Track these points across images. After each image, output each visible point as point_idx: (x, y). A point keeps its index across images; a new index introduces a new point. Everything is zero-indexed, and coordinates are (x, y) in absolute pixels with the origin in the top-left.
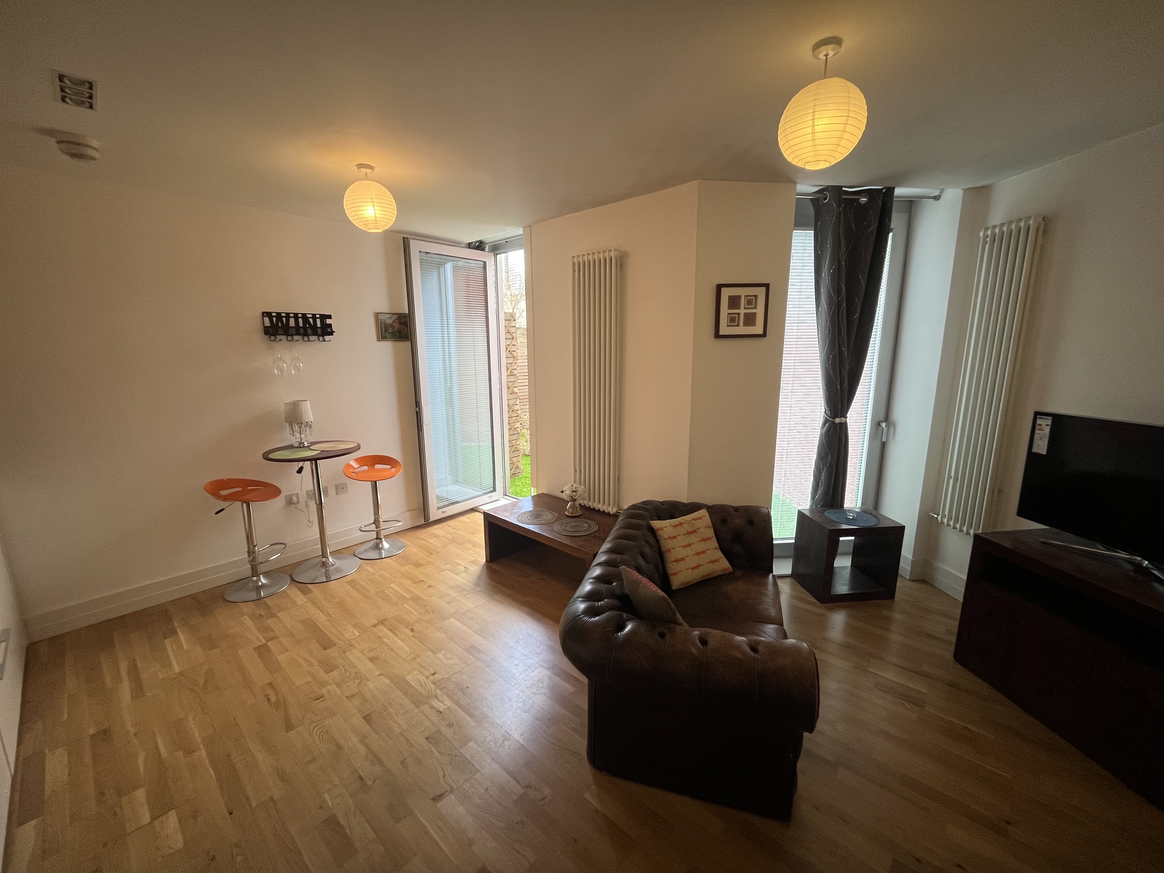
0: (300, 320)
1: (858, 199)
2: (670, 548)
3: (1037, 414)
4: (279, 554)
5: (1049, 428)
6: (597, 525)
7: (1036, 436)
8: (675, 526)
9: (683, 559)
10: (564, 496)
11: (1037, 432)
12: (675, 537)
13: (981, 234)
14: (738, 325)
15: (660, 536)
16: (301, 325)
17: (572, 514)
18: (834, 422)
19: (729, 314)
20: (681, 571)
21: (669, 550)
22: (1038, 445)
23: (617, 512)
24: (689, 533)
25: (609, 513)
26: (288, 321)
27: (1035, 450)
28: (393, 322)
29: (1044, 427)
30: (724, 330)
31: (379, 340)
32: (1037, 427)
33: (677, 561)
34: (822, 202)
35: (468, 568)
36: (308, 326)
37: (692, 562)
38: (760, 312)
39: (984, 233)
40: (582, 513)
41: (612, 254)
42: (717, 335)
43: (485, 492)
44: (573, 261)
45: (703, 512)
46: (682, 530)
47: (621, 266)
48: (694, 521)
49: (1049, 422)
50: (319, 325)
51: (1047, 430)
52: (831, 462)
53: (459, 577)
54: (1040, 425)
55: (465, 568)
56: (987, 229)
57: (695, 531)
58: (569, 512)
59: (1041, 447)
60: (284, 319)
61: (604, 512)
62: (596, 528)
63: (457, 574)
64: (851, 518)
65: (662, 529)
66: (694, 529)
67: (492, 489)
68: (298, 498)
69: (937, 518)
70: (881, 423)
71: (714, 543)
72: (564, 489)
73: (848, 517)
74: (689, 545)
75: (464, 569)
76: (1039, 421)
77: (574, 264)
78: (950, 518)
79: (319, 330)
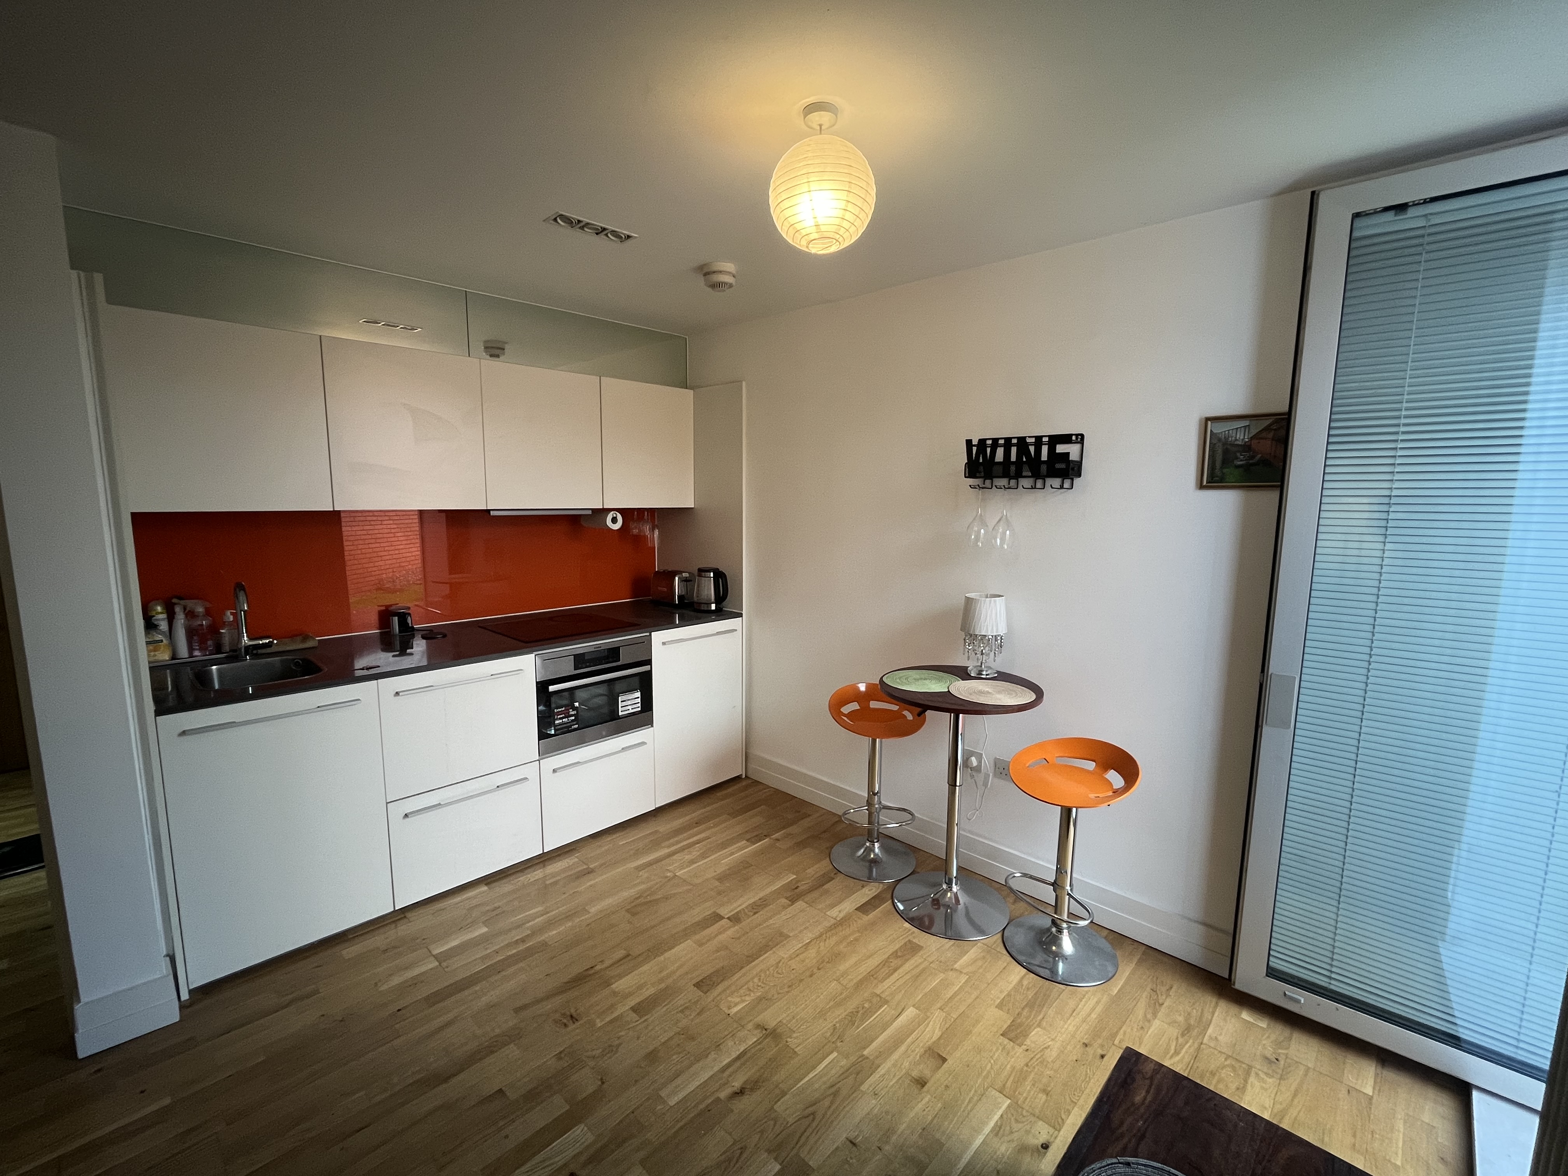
0: (1014, 450)
4: (888, 826)
16: (1013, 458)
26: (994, 453)
28: (1252, 438)
31: (1201, 487)
36: (1024, 460)
50: (1044, 456)
60: (989, 450)
68: (980, 762)
79: (1044, 468)
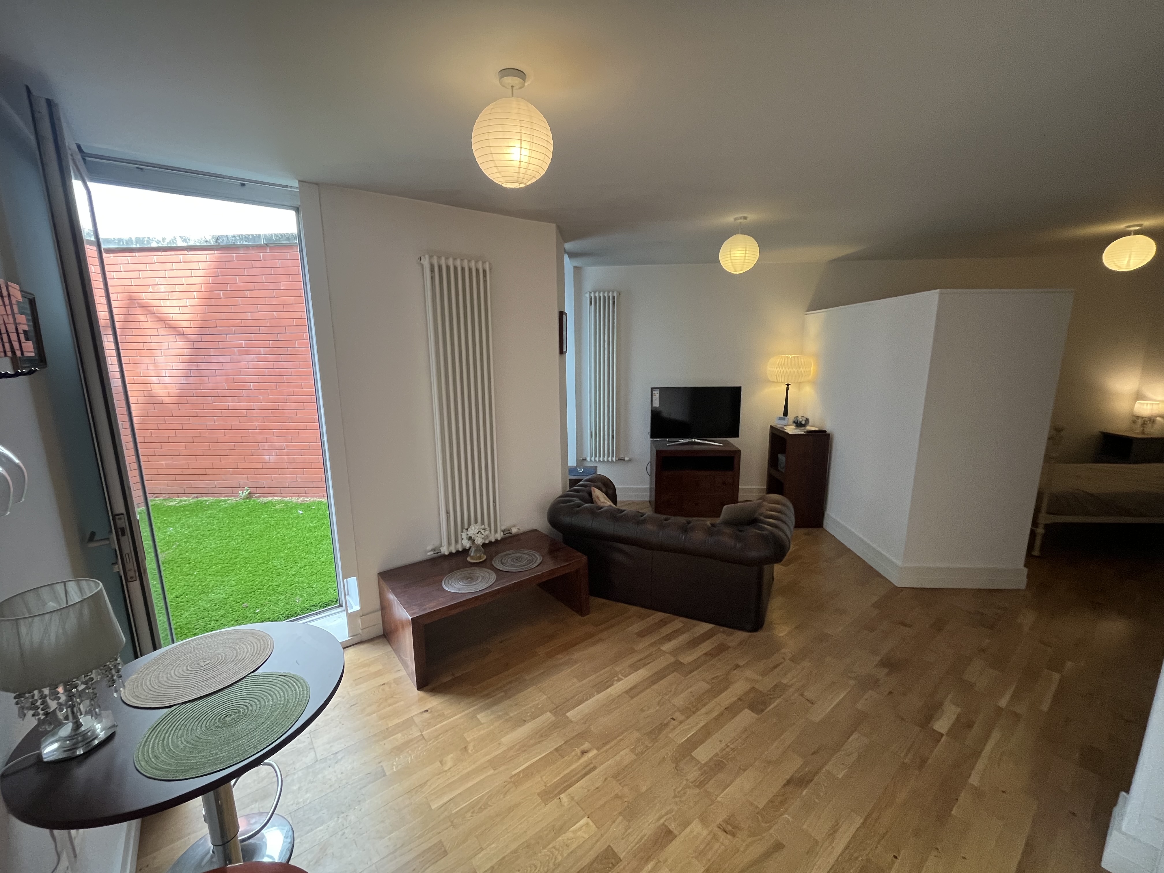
3: (653, 389)
7: (654, 399)
11: (653, 397)
13: (587, 295)
27: (654, 405)
29: (656, 394)
32: (653, 395)
39: (590, 295)
49: (658, 391)
51: (658, 395)
56: (590, 293)
59: (656, 404)
69: (586, 459)
76: (654, 392)
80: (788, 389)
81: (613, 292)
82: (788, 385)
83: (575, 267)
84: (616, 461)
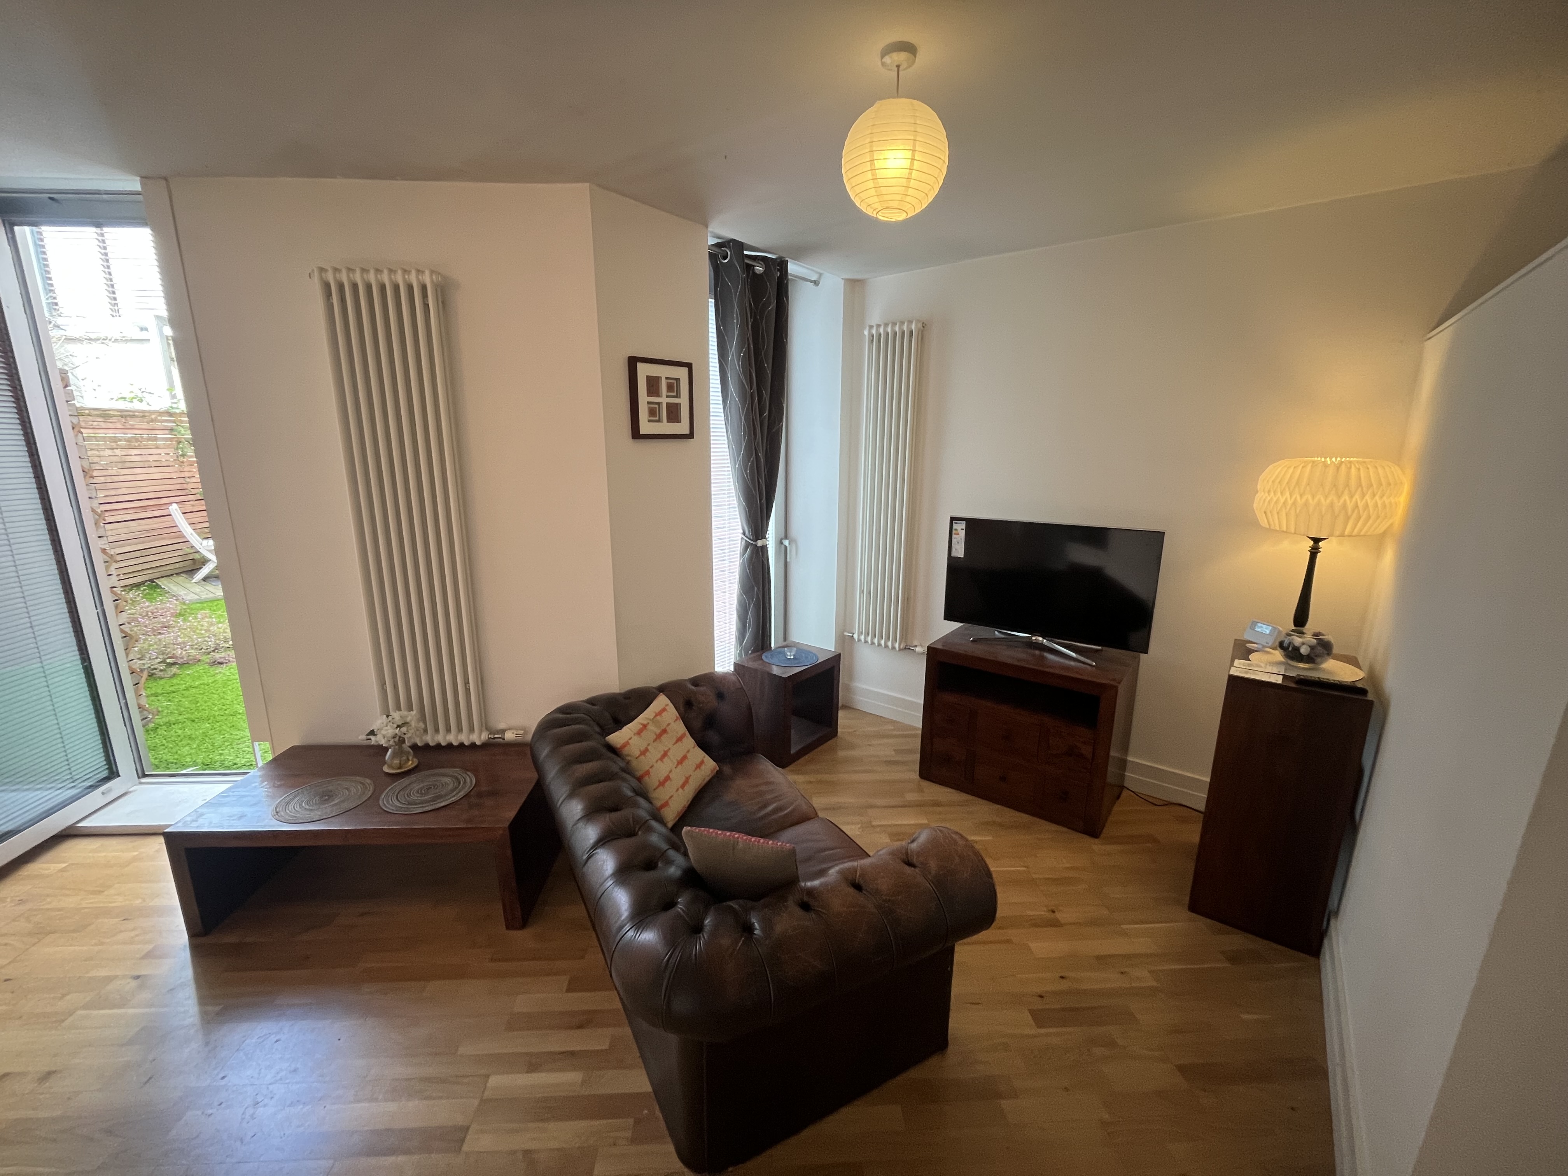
1: (754, 266)
2: (647, 768)
3: (953, 519)
5: (964, 531)
6: (469, 773)
7: (954, 541)
8: (639, 733)
9: (667, 778)
10: (380, 740)
11: (954, 536)
12: (646, 750)
13: (866, 333)
14: (659, 421)
15: (628, 755)
17: (400, 768)
18: (756, 546)
19: (649, 403)
20: (672, 796)
21: (647, 773)
22: (956, 549)
23: (489, 738)
24: (659, 737)
25: (473, 745)
27: (954, 554)
29: (960, 531)
30: (646, 427)
32: (954, 532)
33: (662, 784)
34: (720, 262)
35: (145, 976)
37: (678, 778)
38: (684, 401)
39: (869, 332)
40: (419, 762)
41: (427, 279)
42: (636, 434)
43: (90, 784)
44: (321, 278)
45: (662, 701)
46: (649, 735)
47: (443, 302)
48: (658, 718)
49: (964, 526)
51: (962, 534)
52: (758, 595)
53: (134, 1007)
54: (956, 530)
55: (137, 977)
56: (871, 327)
57: (664, 731)
58: (390, 767)
59: (959, 551)
61: (462, 745)
62: (470, 780)
63: (123, 1003)
64: (792, 657)
65: (626, 744)
66: (663, 728)
67: (105, 774)
69: (853, 636)
70: (783, 541)
71: (689, 741)
72: (374, 727)
73: (789, 657)
74: (665, 754)
75: (134, 984)
76: (955, 526)
77: (327, 286)
78: (860, 633)
80: (1314, 553)
81: (910, 322)
82: (1316, 541)
83: (848, 281)
84: (900, 650)
